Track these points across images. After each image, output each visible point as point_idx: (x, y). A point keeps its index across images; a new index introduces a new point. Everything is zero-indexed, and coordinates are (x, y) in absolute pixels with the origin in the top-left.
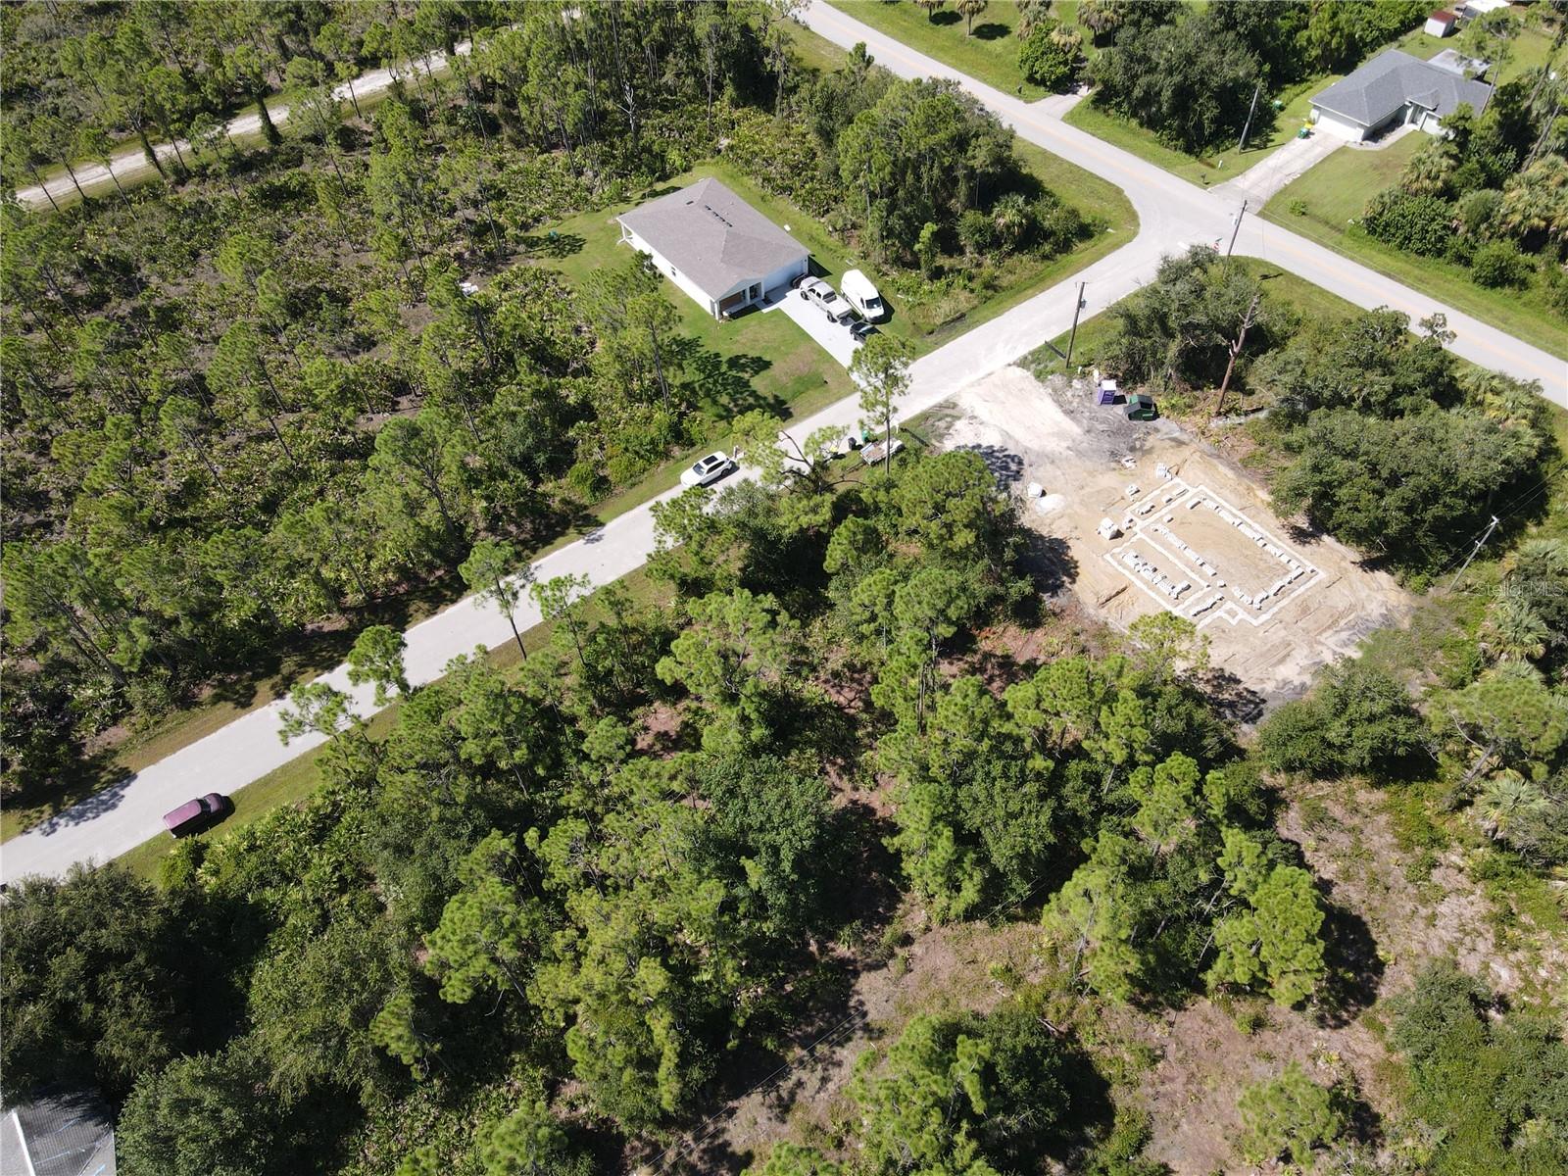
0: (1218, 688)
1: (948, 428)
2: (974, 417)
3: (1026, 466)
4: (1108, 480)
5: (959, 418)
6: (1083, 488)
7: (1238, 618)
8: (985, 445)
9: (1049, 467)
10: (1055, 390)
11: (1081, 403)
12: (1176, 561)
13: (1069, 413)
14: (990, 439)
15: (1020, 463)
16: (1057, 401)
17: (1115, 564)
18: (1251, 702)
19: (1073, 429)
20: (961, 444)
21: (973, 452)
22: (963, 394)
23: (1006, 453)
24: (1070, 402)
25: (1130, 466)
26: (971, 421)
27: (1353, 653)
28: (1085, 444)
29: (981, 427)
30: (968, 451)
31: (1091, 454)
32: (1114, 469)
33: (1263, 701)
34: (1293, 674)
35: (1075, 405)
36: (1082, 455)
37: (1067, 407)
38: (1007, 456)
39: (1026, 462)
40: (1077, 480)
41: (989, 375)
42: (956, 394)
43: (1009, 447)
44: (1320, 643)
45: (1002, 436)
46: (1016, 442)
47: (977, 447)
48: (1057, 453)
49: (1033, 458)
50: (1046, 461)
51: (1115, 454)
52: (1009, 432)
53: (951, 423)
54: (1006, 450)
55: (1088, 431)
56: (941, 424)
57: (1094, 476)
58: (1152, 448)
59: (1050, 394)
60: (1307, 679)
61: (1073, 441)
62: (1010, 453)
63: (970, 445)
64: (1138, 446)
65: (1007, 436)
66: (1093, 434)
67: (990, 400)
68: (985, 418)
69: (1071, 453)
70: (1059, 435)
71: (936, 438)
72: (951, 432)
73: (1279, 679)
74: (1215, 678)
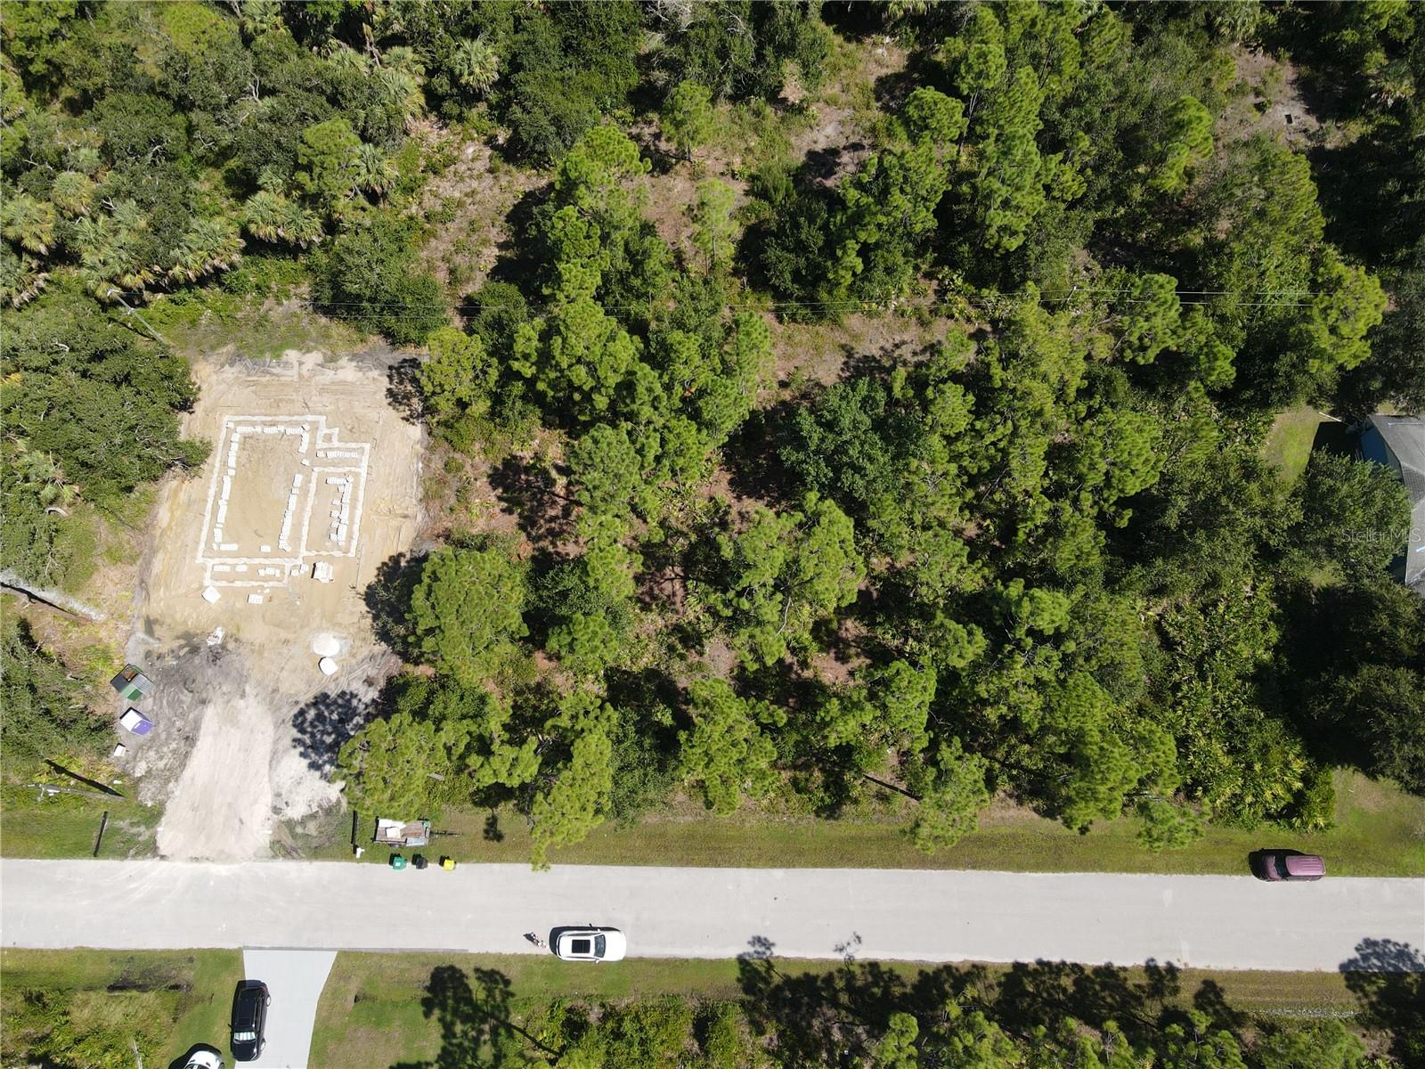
0: (407, 396)
1: (313, 816)
2: (276, 810)
3: (302, 705)
4: (256, 632)
5: (290, 824)
6: (286, 642)
7: (328, 431)
8: (305, 762)
9: (283, 688)
10: (168, 781)
11: (166, 743)
12: (309, 509)
13: (190, 740)
14: (295, 764)
15: (302, 713)
16: (183, 765)
17: (354, 543)
18: (399, 374)
19: (210, 715)
20: (323, 783)
21: (325, 762)
22: (251, 852)
23: (299, 736)
24: (174, 752)
25: (220, 633)
26: (284, 806)
27: (292, 355)
28: (224, 688)
29: (283, 792)
30: (327, 768)
31: (234, 674)
32: (236, 640)
33: (391, 368)
34: (348, 371)
35: (174, 745)
36: (242, 680)
37: (183, 749)
38: (303, 731)
39: (296, 710)
40: (280, 654)
41: (196, 859)
42: (257, 857)
43: (288, 741)
44: (301, 376)
45: (278, 762)
46: (276, 742)
47: (314, 766)
48: (259, 698)
49: (284, 710)
50: (278, 696)
51: (216, 656)
52: (267, 762)
53: (303, 822)
54: (294, 740)
55: (203, 702)
56: (312, 828)
57: (262, 646)
58: (178, 638)
59: (176, 781)
60: (344, 361)
61: (229, 701)
62: (295, 733)
63: (318, 774)
64: (187, 649)
65: (274, 758)
66: (204, 695)
67: (237, 821)
68: (267, 800)
69: (248, 688)
70: (231, 719)
71: (338, 812)
72: (315, 809)
73: (361, 374)
74: (400, 404)
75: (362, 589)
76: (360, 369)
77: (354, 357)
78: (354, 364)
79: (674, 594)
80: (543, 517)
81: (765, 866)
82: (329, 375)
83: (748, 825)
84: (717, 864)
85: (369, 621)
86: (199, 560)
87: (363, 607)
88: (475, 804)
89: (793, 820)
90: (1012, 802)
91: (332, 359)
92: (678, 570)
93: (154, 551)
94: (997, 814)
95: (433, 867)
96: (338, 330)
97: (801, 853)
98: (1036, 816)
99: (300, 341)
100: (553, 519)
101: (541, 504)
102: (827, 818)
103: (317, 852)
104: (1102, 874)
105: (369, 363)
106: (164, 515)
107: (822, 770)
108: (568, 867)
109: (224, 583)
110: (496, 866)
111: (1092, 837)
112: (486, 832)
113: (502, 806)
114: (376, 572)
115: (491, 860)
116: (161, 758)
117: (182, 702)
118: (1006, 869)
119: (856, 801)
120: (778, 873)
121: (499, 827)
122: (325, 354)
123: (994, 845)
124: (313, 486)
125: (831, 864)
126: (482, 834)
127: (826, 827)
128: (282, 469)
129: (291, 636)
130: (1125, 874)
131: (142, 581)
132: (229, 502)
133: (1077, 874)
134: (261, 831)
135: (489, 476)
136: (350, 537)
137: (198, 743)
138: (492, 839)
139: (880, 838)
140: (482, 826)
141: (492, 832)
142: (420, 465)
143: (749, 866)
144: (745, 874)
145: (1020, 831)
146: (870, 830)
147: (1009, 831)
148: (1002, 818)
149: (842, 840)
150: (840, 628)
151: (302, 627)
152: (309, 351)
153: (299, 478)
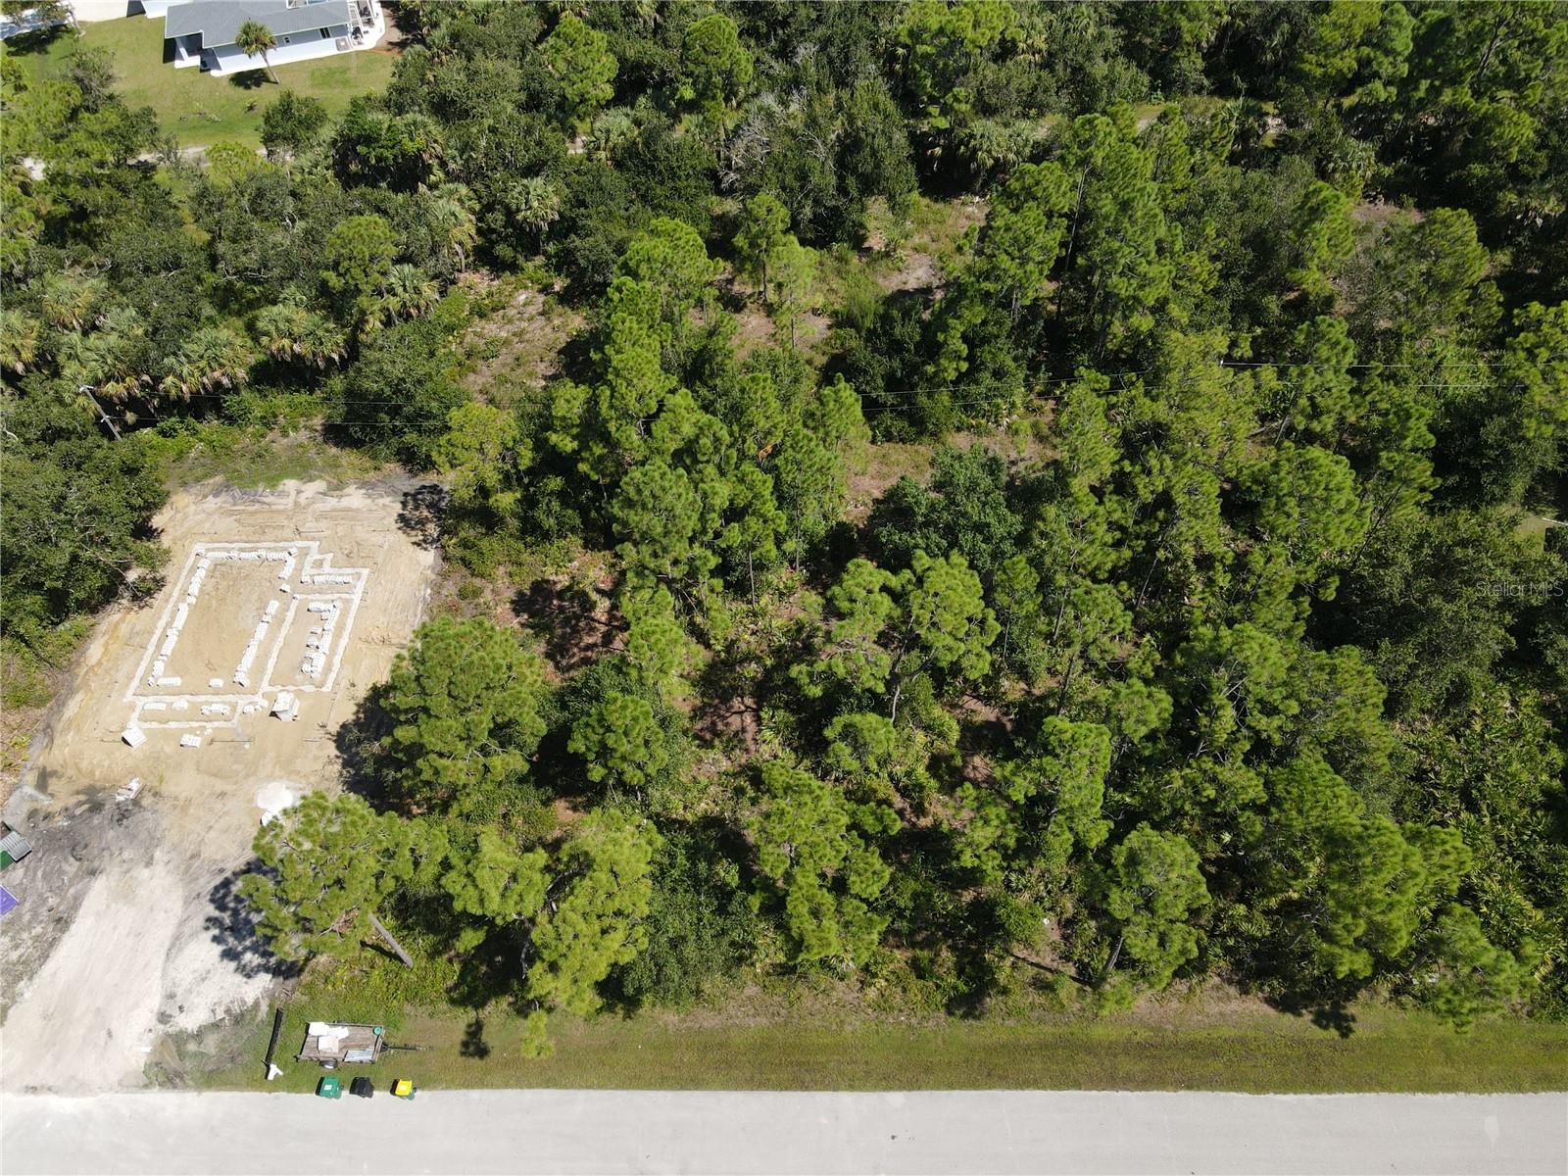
0: (422, 522)
1: (216, 1026)
2: (164, 1018)
3: (228, 874)
4: (184, 784)
5: (179, 1039)
6: (223, 794)
7: (319, 557)
8: (218, 949)
9: (207, 852)
10: (20, 978)
11: (29, 926)
12: (281, 639)
13: (62, 923)
14: (205, 951)
15: (226, 884)
16: (44, 957)
17: (332, 676)
18: (415, 500)
19: (98, 891)
20: (239, 978)
21: (246, 949)
22: (114, 1078)
23: (217, 914)
24: (37, 939)
25: (135, 785)
26: (176, 1012)
27: (290, 484)
28: (126, 855)
29: (179, 991)
30: (248, 956)
31: (143, 836)
32: (156, 794)
33: (406, 495)
34: (355, 498)
35: (38, 930)
36: (153, 841)
37: (49, 936)
38: (222, 907)
39: (218, 880)
40: (211, 810)
41: (34, 1089)
42: (123, 1085)
43: (200, 921)
44: (296, 504)
45: (181, 950)
46: (182, 923)
47: (230, 955)
48: (171, 866)
49: (202, 881)
50: (197, 863)
51: (123, 814)
52: (164, 951)
53: (199, 1035)
54: (209, 920)
55: (93, 873)
56: (211, 1044)
57: (189, 801)
58: (78, 793)
59: (31, 978)
60: (351, 489)
61: (128, 871)
62: (211, 910)
63: (233, 965)
64: (87, 806)
65: (176, 944)
66: (96, 864)
67: (104, 1033)
68: (155, 1002)
69: (158, 854)
70: (126, 894)
71: (253, 1019)
72: (220, 1014)
73: (369, 501)
74: (413, 529)
75: (334, 728)
76: (369, 496)
77: (363, 485)
78: (363, 491)
79: (744, 730)
80: (576, 645)
81: (875, 1088)
82: (332, 502)
83: (848, 1028)
84: (804, 1086)
85: (337, 767)
86: (129, 697)
87: (332, 750)
88: (453, 1002)
89: (914, 1021)
90: (1233, 991)
91: (337, 487)
92: (749, 701)
93: (72, 691)
94: (1213, 1008)
95: (380, 1095)
96: (348, 458)
97: (928, 1070)
98: (1271, 1011)
99: (302, 470)
100: (589, 647)
101: (576, 631)
102: (965, 1016)
103: (212, 1078)
104: (1385, 1095)
105: (381, 490)
106: (95, 651)
107: (953, 948)
108: (582, 1095)
109: (155, 725)
110: (475, 1094)
111: (1359, 1040)
112: (465, 1044)
113: (490, 1008)
114: (355, 709)
115: (468, 1085)
116: (16, 947)
117: (64, 873)
118: (1239, 1089)
119: (1005, 991)
120: (896, 1098)
121: (485, 1037)
122: (329, 483)
123: (1215, 1054)
124: (290, 615)
125: (973, 1084)
126: (458, 1048)
127: (964, 1031)
128: (254, 597)
129: (229, 788)
130: (1420, 1095)
131: (48, 726)
132: (181, 634)
133: (1347, 1095)
134: (136, 1045)
135: (512, 602)
136: (328, 668)
137: (73, 927)
138: (472, 1055)
139: (1044, 1046)
140: (460, 1035)
141: (474, 1045)
142: (429, 591)
143: (851, 1088)
144: (846, 1099)
145: (1251, 1034)
146: (1030, 1034)
147: (1233, 1033)
148: (1221, 1014)
149: (989, 1050)
150: (965, 765)
151: (247, 776)
152: (311, 480)
153: (273, 606)
